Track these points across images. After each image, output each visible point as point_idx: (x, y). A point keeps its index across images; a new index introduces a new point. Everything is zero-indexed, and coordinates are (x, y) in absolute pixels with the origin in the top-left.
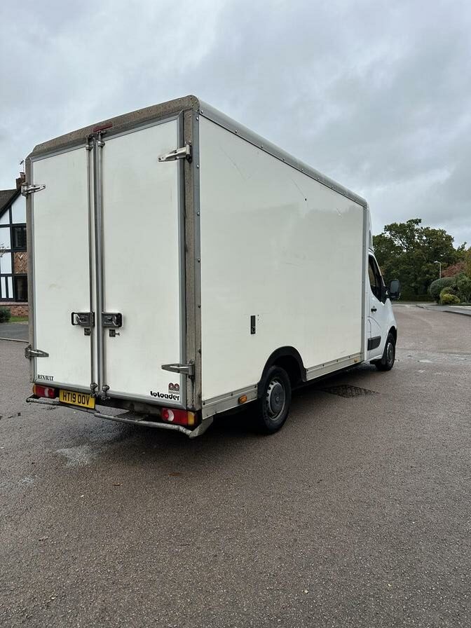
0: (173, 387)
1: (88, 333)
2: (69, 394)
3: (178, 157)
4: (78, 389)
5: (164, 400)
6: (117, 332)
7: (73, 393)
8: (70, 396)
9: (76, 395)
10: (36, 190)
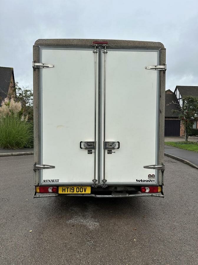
1: (90, 152)
2: (68, 188)
3: (157, 69)
4: (82, 184)
5: (145, 183)
6: (113, 151)
7: (71, 187)
8: (69, 189)
9: (74, 188)
10: (44, 67)
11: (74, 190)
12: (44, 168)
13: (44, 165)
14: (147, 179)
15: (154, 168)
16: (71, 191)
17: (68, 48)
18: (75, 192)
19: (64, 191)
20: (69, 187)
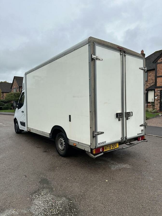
0: (142, 131)
1: (119, 120)
4: (116, 142)
5: (140, 135)
6: (129, 118)
8: (108, 147)
9: (111, 146)
10: (98, 59)
11: (111, 147)
12: (98, 134)
13: (98, 132)
14: (141, 132)
15: (143, 126)
16: (109, 148)
17: (109, 48)
18: (112, 149)
19: (106, 149)
20: (108, 146)
